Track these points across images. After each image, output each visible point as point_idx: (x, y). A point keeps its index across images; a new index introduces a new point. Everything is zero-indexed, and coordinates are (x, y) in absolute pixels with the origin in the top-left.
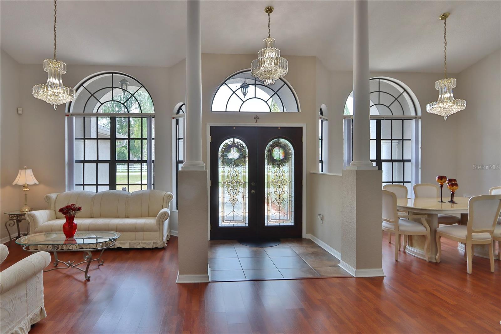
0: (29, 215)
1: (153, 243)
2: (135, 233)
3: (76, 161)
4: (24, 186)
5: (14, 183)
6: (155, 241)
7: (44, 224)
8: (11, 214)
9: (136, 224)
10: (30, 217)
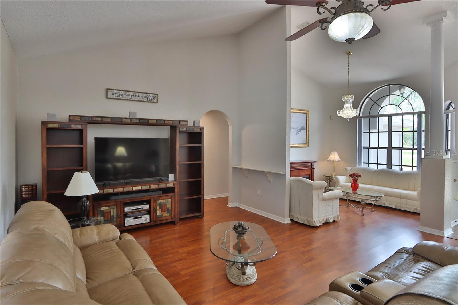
0: (335, 177)
1: (414, 209)
2: (400, 199)
3: (364, 147)
4: (333, 161)
5: (328, 159)
6: (415, 208)
7: (343, 184)
8: (327, 176)
9: (401, 193)
10: (336, 178)
